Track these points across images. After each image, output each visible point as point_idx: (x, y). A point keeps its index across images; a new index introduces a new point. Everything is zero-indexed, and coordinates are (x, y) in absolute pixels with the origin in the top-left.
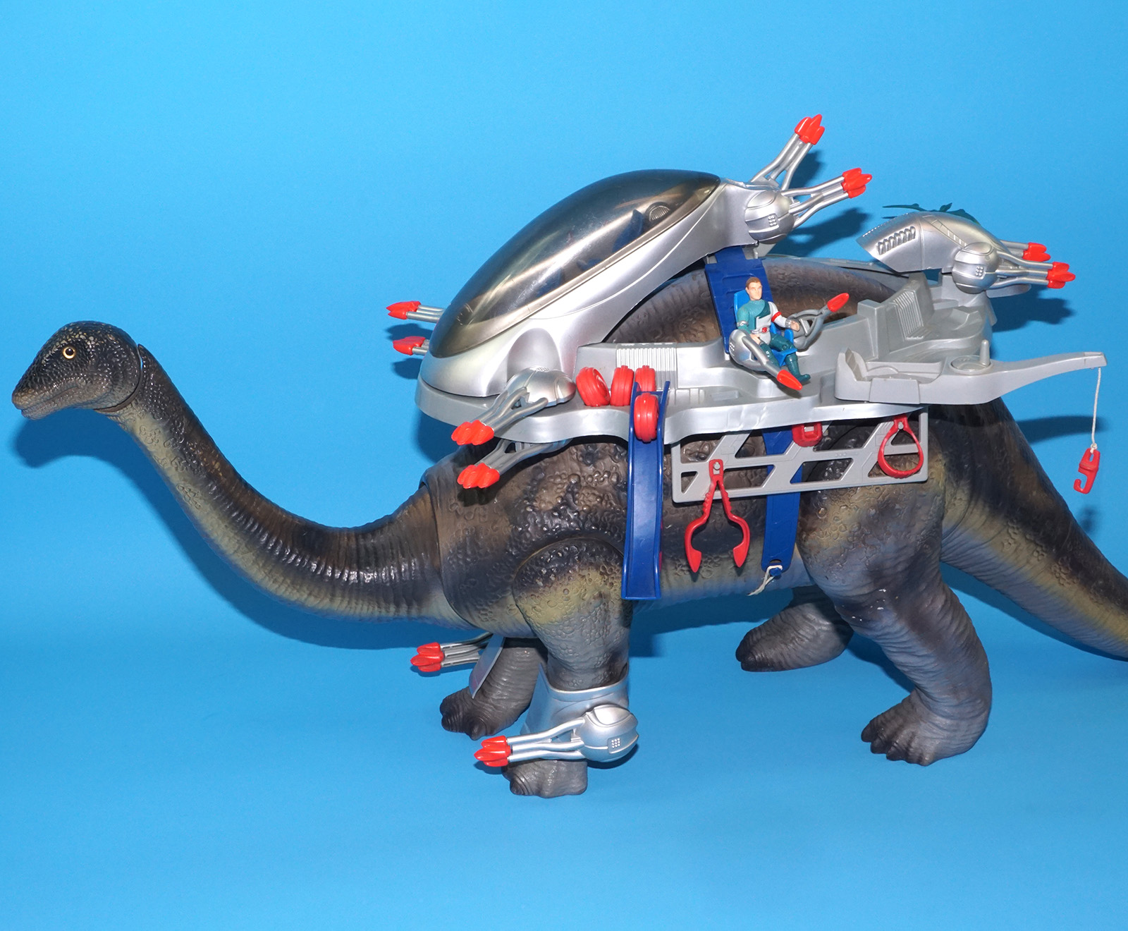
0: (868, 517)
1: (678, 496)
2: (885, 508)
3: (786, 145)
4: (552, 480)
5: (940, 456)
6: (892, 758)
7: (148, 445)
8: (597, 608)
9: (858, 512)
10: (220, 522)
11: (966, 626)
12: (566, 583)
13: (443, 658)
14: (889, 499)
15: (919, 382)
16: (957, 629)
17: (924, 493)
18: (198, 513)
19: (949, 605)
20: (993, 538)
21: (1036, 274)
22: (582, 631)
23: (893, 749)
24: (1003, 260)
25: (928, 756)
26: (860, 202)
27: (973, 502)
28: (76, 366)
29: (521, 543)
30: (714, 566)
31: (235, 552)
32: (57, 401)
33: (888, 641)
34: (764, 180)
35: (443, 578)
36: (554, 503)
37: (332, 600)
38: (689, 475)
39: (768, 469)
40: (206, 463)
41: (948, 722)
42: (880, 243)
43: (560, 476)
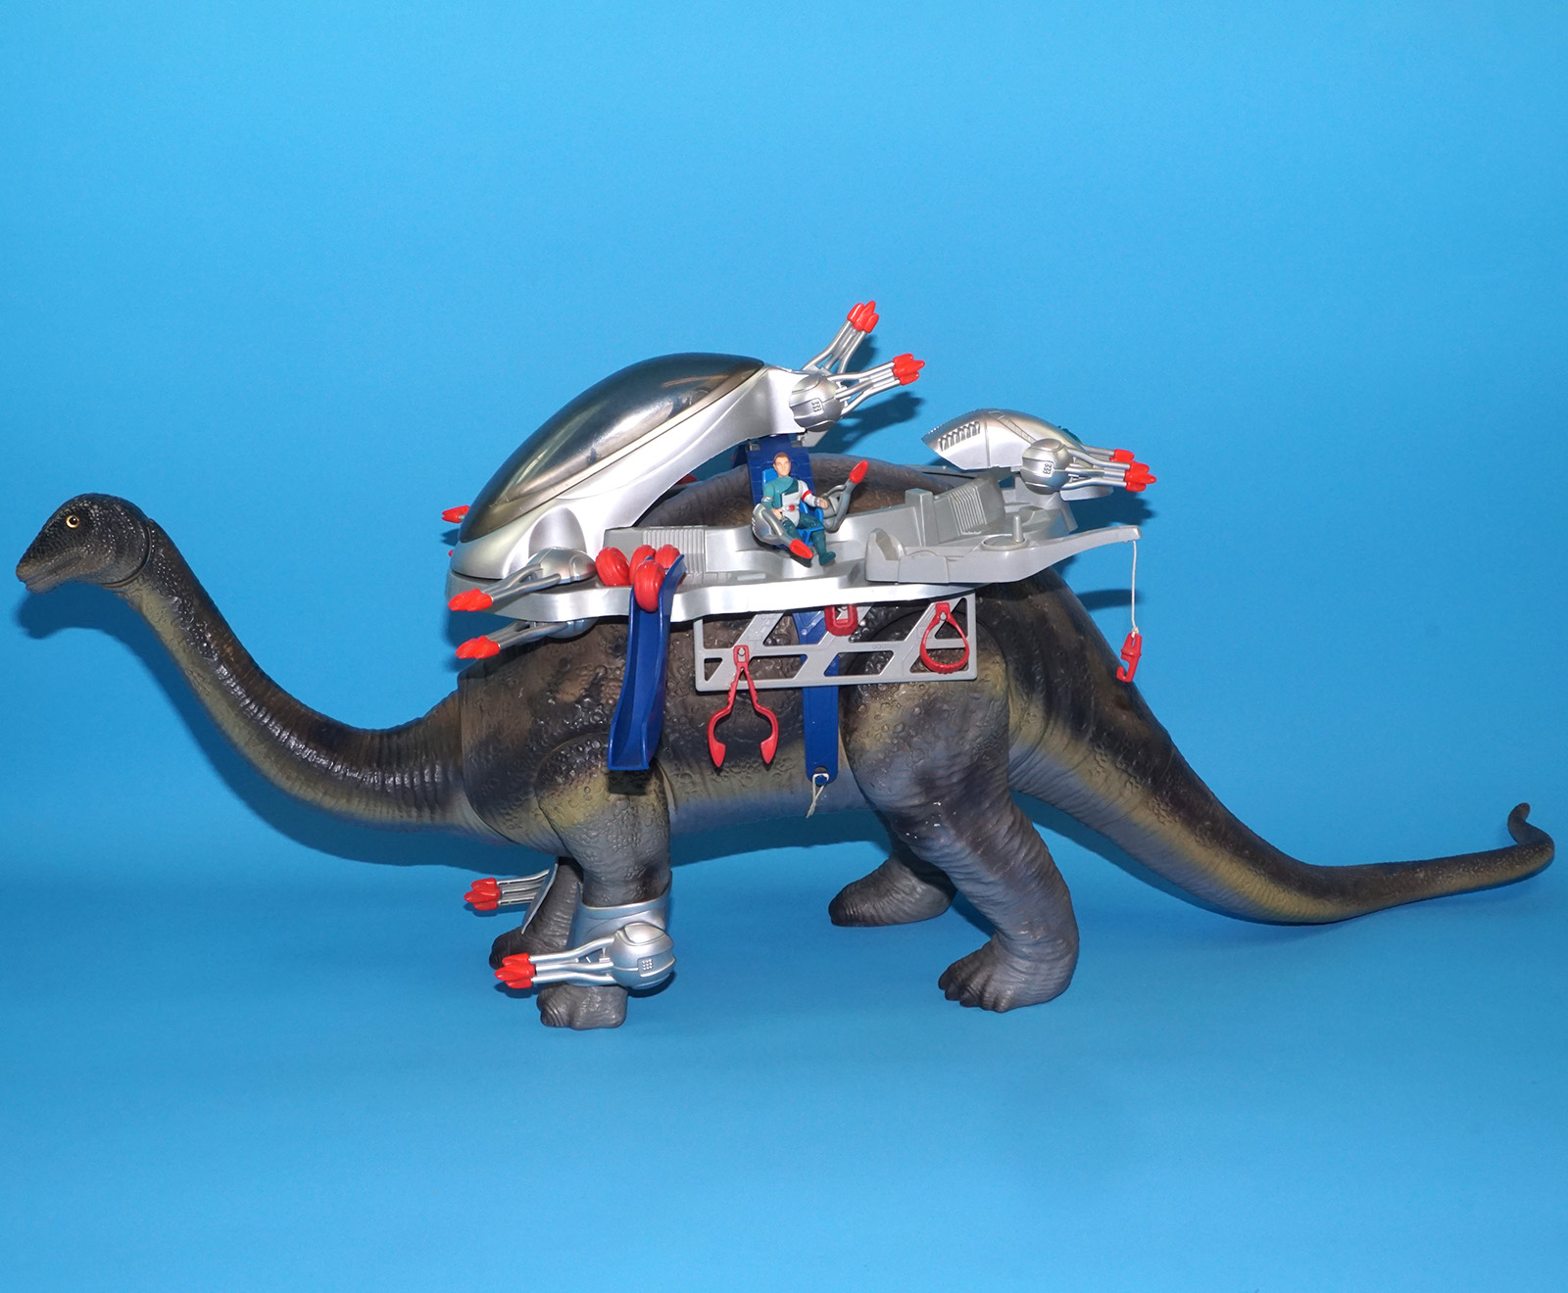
0: (913, 715)
1: (702, 685)
2: (930, 710)
3: (839, 332)
4: (577, 672)
5: (998, 658)
6: (965, 1003)
7: (154, 624)
8: (624, 812)
9: (900, 711)
10: (230, 709)
11: (1039, 853)
12: (587, 780)
13: (500, 896)
14: (935, 699)
15: (948, 560)
16: (1026, 855)
17: (976, 695)
18: (208, 701)
19: (1017, 828)
20: (1078, 765)
21: (1114, 476)
22: (607, 836)
23: (967, 995)
24: (1075, 459)
25: (1004, 1001)
26: (915, 388)
27: (1051, 722)
28: (79, 536)
29: (541, 737)
30: (754, 772)
31: (247, 744)
32: (60, 572)
33: (947, 865)
34: (816, 369)
35: (465, 777)
36: (578, 695)
37: (348, 801)
38: (712, 663)
39: (802, 658)
40: (217, 645)
41: (1027, 964)
42: (942, 439)
43: (586, 668)
